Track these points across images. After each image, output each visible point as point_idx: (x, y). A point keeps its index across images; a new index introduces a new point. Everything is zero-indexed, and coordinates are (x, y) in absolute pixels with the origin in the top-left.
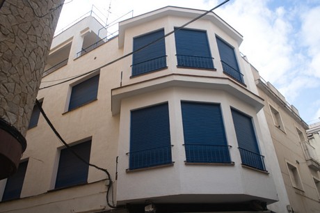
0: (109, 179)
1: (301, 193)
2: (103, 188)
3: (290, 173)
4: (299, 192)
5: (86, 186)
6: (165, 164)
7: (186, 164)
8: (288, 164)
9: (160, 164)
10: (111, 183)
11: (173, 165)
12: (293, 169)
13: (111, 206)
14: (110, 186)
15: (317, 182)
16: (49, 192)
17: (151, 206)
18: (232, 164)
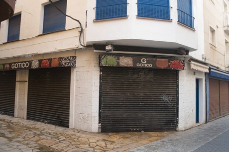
0: (81, 27)
1: (214, 48)
2: (77, 33)
3: (210, 33)
4: (213, 47)
5: (65, 32)
6: (122, 17)
7: (137, 18)
8: (210, 27)
9: (118, 17)
10: (82, 30)
11: (127, 18)
12: (213, 31)
13: (82, 45)
14: (81, 32)
15: (227, 42)
16: (39, 36)
17: (110, 46)
18: (171, 21)
